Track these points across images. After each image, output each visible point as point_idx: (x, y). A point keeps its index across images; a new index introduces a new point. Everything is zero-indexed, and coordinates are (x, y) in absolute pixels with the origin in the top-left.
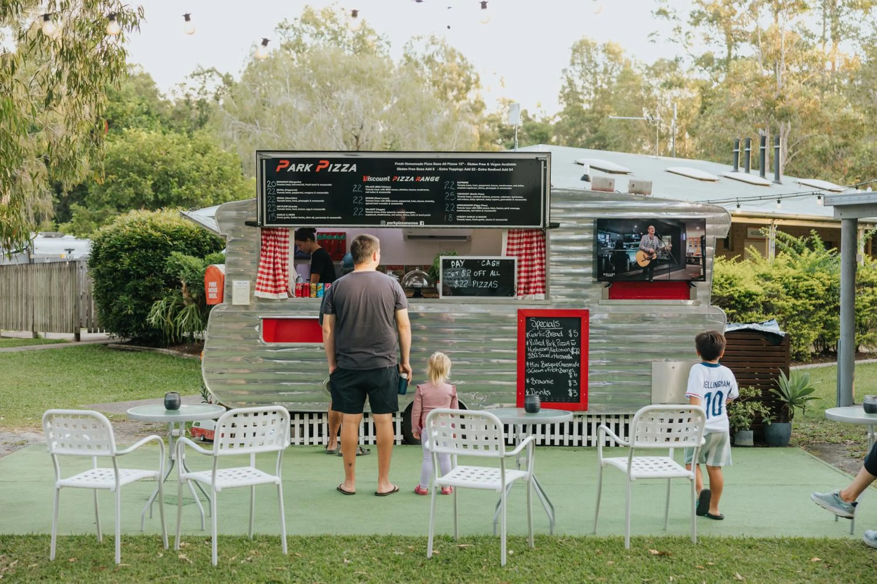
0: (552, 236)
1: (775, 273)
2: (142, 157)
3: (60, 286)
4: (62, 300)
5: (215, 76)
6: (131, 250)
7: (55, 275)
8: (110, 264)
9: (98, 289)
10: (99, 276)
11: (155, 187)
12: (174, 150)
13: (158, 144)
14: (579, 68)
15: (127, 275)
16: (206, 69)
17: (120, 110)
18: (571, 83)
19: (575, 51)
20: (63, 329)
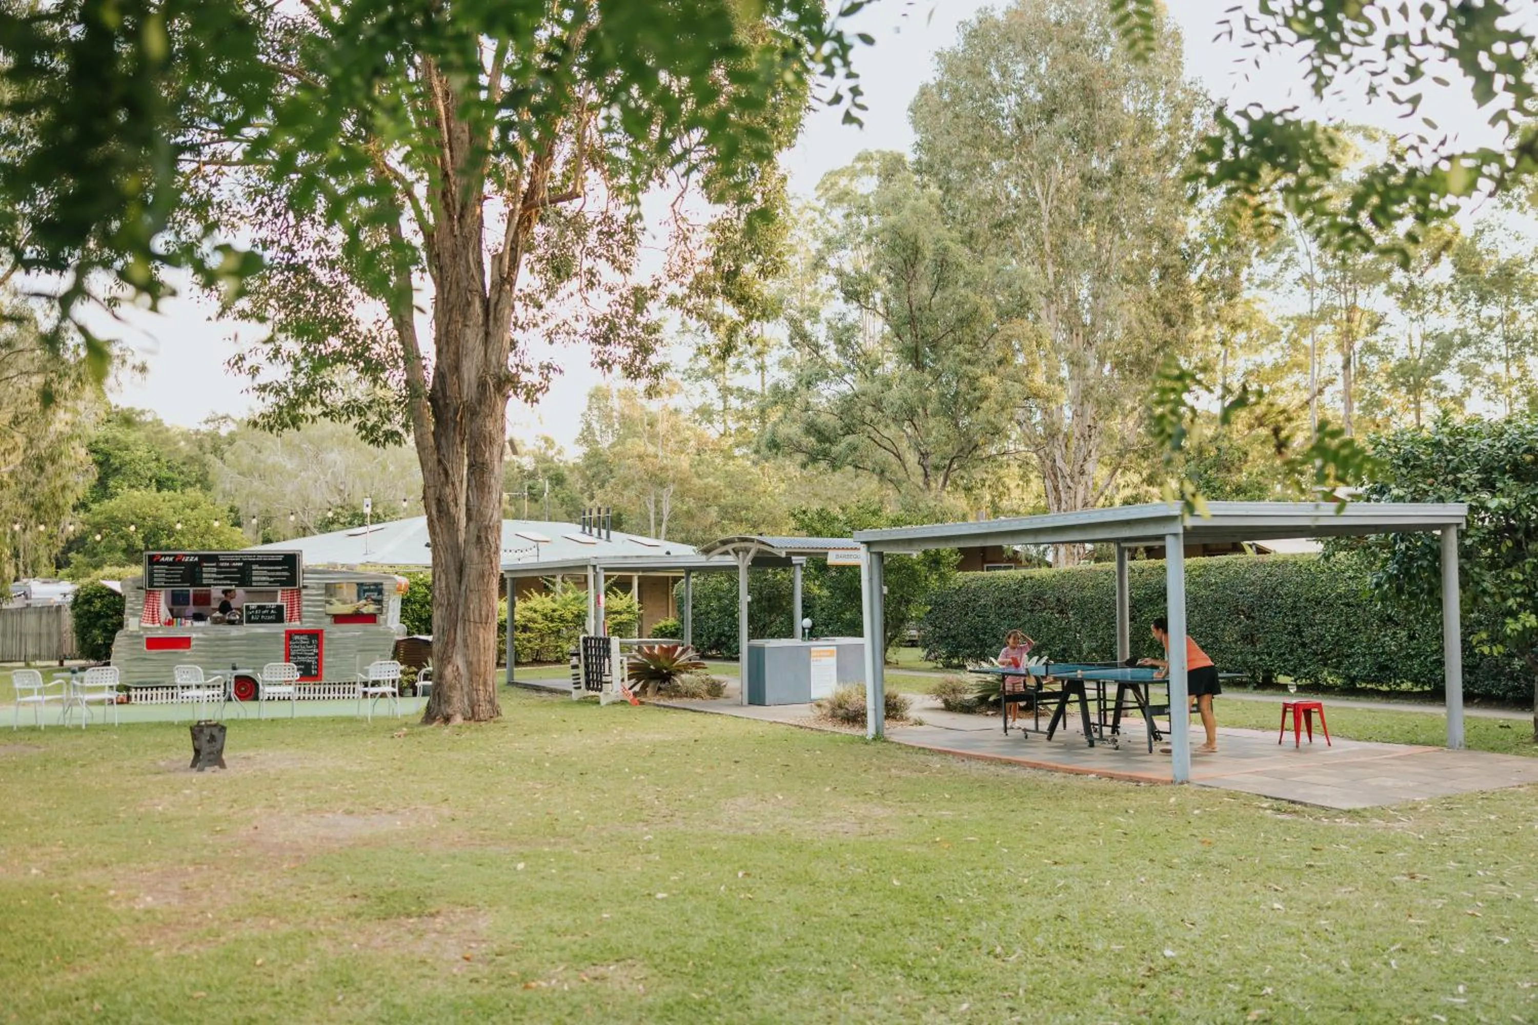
0: (304, 592)
1: (539, 608)
2: (134, 513)
3: (48, 624)
4: (49, 635)
5: (229, 422)
6: (102, 597)
7: (44, 617)
8: (86, 607)
9: (77, 625)
10: (78, 616)
11: (146, 539)
12: (165, 507)
13: (150, 503)
14: (596, 412)
15: (98, 615)
16: (220, 414)
17: (128, 458)
18: (589, 426)
19: (592, 396)
20: (50, 658)
